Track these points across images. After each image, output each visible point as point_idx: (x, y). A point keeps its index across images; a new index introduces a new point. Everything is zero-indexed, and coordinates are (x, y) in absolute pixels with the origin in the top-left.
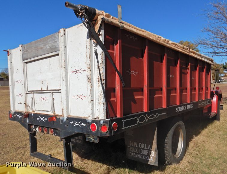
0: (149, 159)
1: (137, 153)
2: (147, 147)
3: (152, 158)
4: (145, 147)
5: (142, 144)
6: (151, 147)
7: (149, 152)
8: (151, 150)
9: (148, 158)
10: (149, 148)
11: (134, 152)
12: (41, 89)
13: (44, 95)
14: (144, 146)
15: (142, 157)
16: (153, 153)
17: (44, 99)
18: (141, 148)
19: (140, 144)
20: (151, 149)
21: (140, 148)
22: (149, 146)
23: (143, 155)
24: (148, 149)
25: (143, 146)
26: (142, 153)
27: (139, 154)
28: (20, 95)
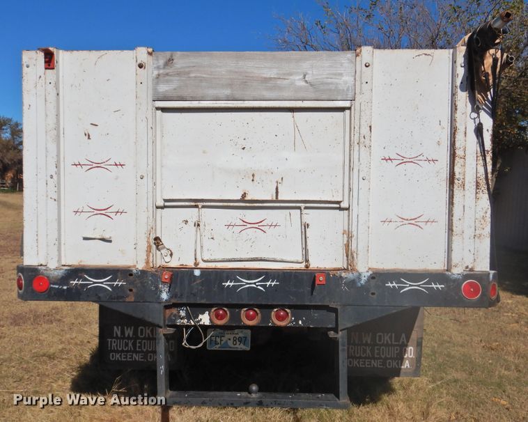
0: (401, 365)
1: (369, 358)
2: (397, 339)
3: (407, 362)
4: (391, 341)
5: (385, 334)
6: (408, 338)
7: (401, 350)
8: (407, 346)
9: (398, 364)
10: (402, 340)
11: (360, 357)
14: (391, 338)
15: (384, 363)
16: (411, 350)
18: (383, 345)
19: (380, 336)
20: (408, 342)
21: (377, 345)
22: (403, 335)
23: (386, 359)
24: (401, 343)
25: (387, 338)
26: (383, 354)
27: (374, 358)
28: (101, 212)
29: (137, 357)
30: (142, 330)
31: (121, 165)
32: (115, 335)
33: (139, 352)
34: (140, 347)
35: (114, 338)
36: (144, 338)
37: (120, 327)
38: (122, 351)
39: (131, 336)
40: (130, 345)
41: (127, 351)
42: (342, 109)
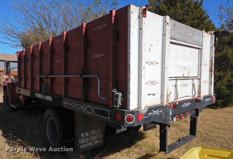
12: (183, 75)
13: (185, 82)
17: (185, 85)
28: (152, 83)
29: (90, 144)
30: (92, 132)
31: (158, 63)
32: (82, 137)
33: (91, 142)
34: (91, 140)
35: (81, 139)
36: (93, 135)
37: (84, 133)
38: (85, 143)
39: (88, 136)
40: (88, 139)
41: (87, 143)
42: (199, 49)
